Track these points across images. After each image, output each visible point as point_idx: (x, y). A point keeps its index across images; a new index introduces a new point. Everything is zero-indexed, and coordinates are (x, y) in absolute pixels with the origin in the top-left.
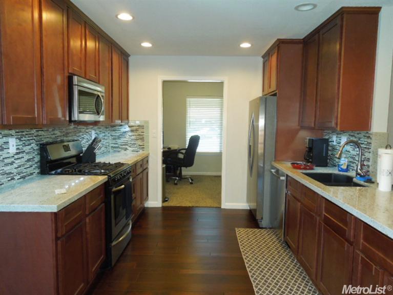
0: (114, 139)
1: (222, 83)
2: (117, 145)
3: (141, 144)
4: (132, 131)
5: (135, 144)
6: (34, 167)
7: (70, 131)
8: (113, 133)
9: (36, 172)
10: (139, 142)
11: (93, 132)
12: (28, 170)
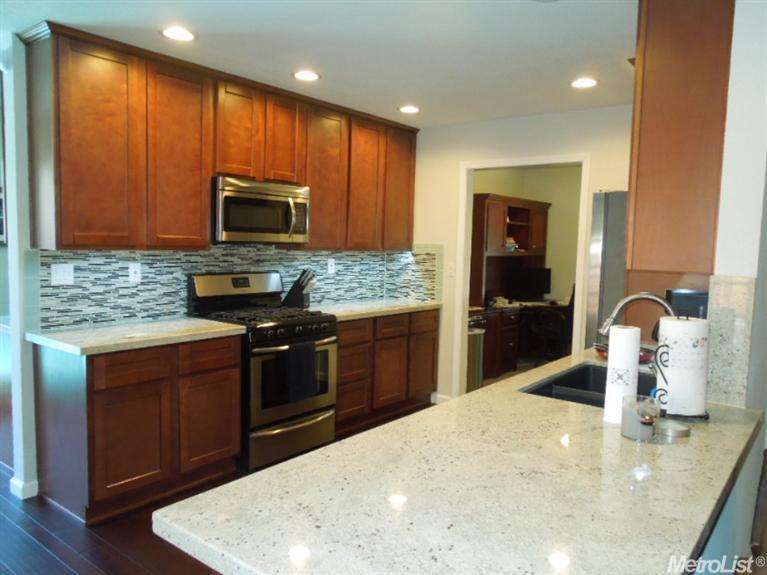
0: (391, 276)
1: (579, 165)
2: (394, 287)
3: (430, 287)
4: (417, 263)
5: (421, 286)
6: (177, 304)
7: (268, 258)
8: (391, 266)
9: (182, 312)
10: (427, 284)
11: (331, 262)
12: (158, 308)
